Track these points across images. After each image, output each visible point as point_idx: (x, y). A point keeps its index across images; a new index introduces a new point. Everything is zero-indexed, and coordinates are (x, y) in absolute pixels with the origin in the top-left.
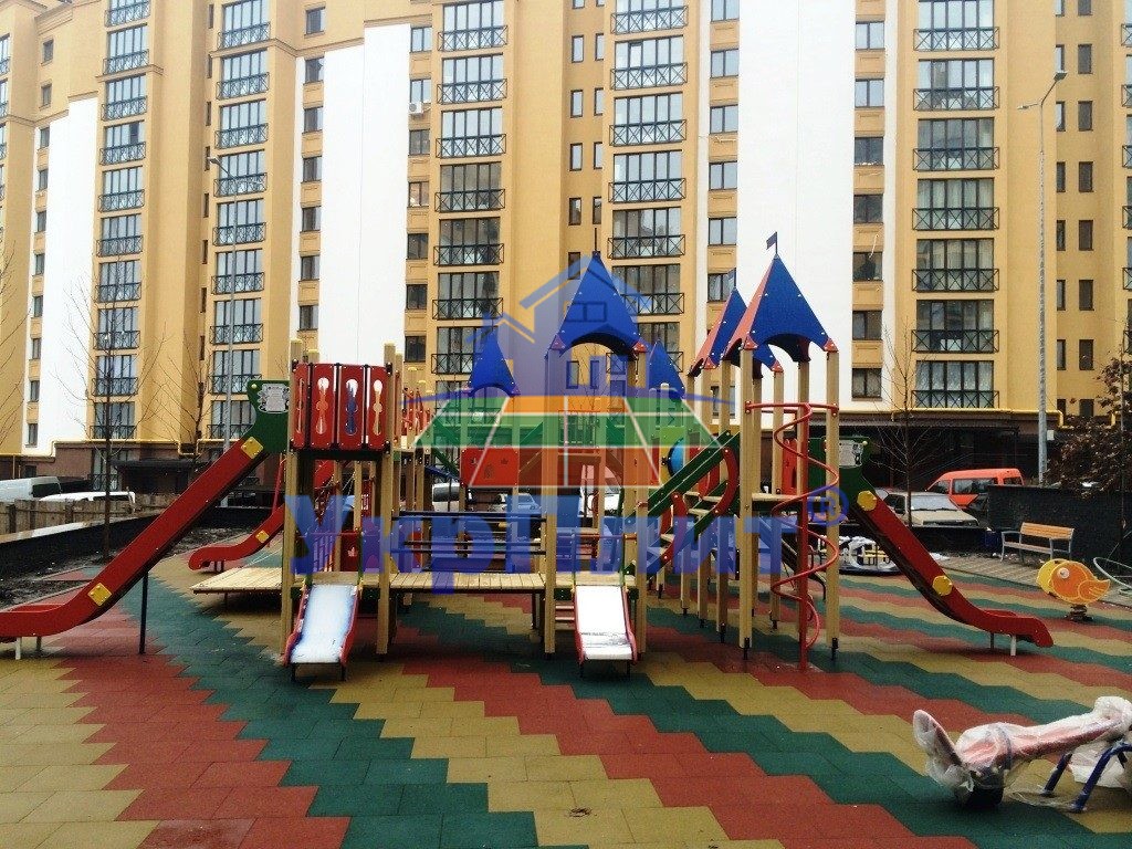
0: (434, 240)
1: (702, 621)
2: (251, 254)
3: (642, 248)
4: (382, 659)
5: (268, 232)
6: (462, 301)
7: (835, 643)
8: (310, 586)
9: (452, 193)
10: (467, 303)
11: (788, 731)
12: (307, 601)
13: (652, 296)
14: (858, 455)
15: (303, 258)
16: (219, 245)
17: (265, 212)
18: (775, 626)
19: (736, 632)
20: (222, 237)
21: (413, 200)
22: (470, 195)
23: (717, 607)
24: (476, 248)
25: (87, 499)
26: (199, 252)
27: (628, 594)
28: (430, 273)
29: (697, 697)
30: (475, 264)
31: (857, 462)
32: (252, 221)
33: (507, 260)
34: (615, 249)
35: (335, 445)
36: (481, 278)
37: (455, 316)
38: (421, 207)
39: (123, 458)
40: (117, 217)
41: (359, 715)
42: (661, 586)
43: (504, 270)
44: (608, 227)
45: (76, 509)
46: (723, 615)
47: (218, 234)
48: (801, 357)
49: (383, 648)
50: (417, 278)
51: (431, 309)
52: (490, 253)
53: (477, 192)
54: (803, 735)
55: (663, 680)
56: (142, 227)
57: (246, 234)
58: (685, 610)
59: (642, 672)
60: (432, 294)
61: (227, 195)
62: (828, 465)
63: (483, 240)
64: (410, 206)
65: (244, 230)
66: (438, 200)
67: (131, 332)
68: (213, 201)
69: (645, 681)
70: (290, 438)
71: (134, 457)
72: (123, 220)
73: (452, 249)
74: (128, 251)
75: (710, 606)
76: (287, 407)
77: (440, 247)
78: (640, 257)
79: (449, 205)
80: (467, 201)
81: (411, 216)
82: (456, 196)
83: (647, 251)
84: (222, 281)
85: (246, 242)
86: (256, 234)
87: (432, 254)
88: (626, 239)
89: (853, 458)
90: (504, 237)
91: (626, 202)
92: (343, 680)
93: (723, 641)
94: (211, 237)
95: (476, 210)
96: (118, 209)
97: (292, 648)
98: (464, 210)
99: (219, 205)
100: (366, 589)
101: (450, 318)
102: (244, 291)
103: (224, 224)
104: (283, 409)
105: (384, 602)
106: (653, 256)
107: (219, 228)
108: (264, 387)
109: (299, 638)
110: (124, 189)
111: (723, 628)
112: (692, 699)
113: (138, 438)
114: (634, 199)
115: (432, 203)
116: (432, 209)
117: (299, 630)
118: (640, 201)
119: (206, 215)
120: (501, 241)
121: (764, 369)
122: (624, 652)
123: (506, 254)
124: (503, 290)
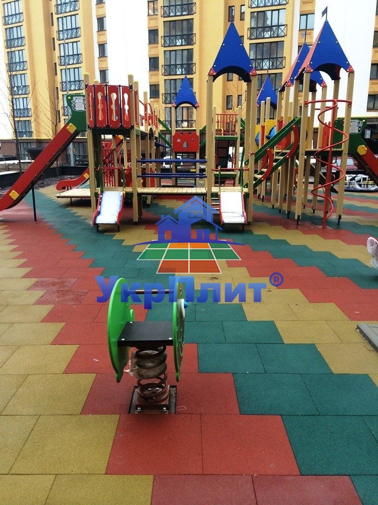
0: (161, 33)
1: (280, 210)
2: (75, 44)
3: (265, 33)
4: (136, 224)
5: (82, 32)
6: (176, 65)
7: (340, 217)
8: (102, 192)
9: (169, 6)
10: (179, 66)
11: (312, 251)
12: (101, 198)
13: (269, 59)
14: (360, 127)
15: (99, 45)
16: (60, 40)
17: (80, 21)
18: (314, 212)
19: (294, 214)
20: (61, 36)
21: (150, 11)
22: (178, 7)
23: (287, 205)
24: (182, 37)
25: (14, 163)
26: (51, 45)
27: (244, 195)
28: (160, 51)
29: (273, 238)
30: (182, 45)
31: (359, 131)
32: (74, 27)
33: (197, 42)
34: (251, 34)
35: (108, 126)
36: (185, 53)
37: (172, 73)
38: (154, 15)
39: (29, 147)
40: (12, 28)
41: (124, 244)
42: (263, 196)
43: (196, 48)
44: (248, 22)
45: (10, 167)
46: (289, 207)
47: (59, 34)
48: (336, 77)
49: (136, 219)
50: (154, 53)
51: (161, 70)
52: (189, 38)
53: (182, 5)
54: (318, 252)
55: (258, 232)
56: (24, 32)
57: (72, 34)
58: (273, 206)
59: (250, 229)
60: (161, 62)
61: (61, 13)
62: (344, 132)
63: (185, 32)
64: (149, 15)
65: (70, 31)
66: (162, 10)
67: (25, 86)
68: (55, 17)
69: (250, 232)
70: (88, 123)
71: (34, 146)
72: (15, 29)
73: (170, 37)
74: (19, 45)
75: (284, 205)
76: (85, 108)
77: (164, 37)
78: (264, 38)
79: (168, 13)
80: (177, 10)
81: (150, 20)
82: (172, 8)
83: (267, 35)
84: (63, 59)
85: (72, 38)
86: (76, 33)
87: (161, 41)
88: (257, 28)
89: (357, 128)
90: (196, 30)
91: (258, 7)
92: (119, 231)
93: (288, 217)
94: (55, 36)
95: (182, 15)
96: (12, 24)
97: (96, 218)
98: (175, 16)
99: (58, 18)
100: (127, 194)
101: (170, 75)
102: (73, 64)
103: (61, 29)
104: (84, 109)
105: (135, 199)
106: (270, 37)
107: (59, 31)
108: (74, 98)
109: (99, 213)
110: (14, 13)
111: (289, 212)
112: (270, 239)
113: (35, 137)
114: (262, 5)
115: (160, 12)
116: (159, 16)
117: (99, 210)
118: (265, 6)
119: (53, 25)
120: (194, 32)
121: (318, 86)
122: (241, 220)
123: (197, 39)
124: (196, 59)
